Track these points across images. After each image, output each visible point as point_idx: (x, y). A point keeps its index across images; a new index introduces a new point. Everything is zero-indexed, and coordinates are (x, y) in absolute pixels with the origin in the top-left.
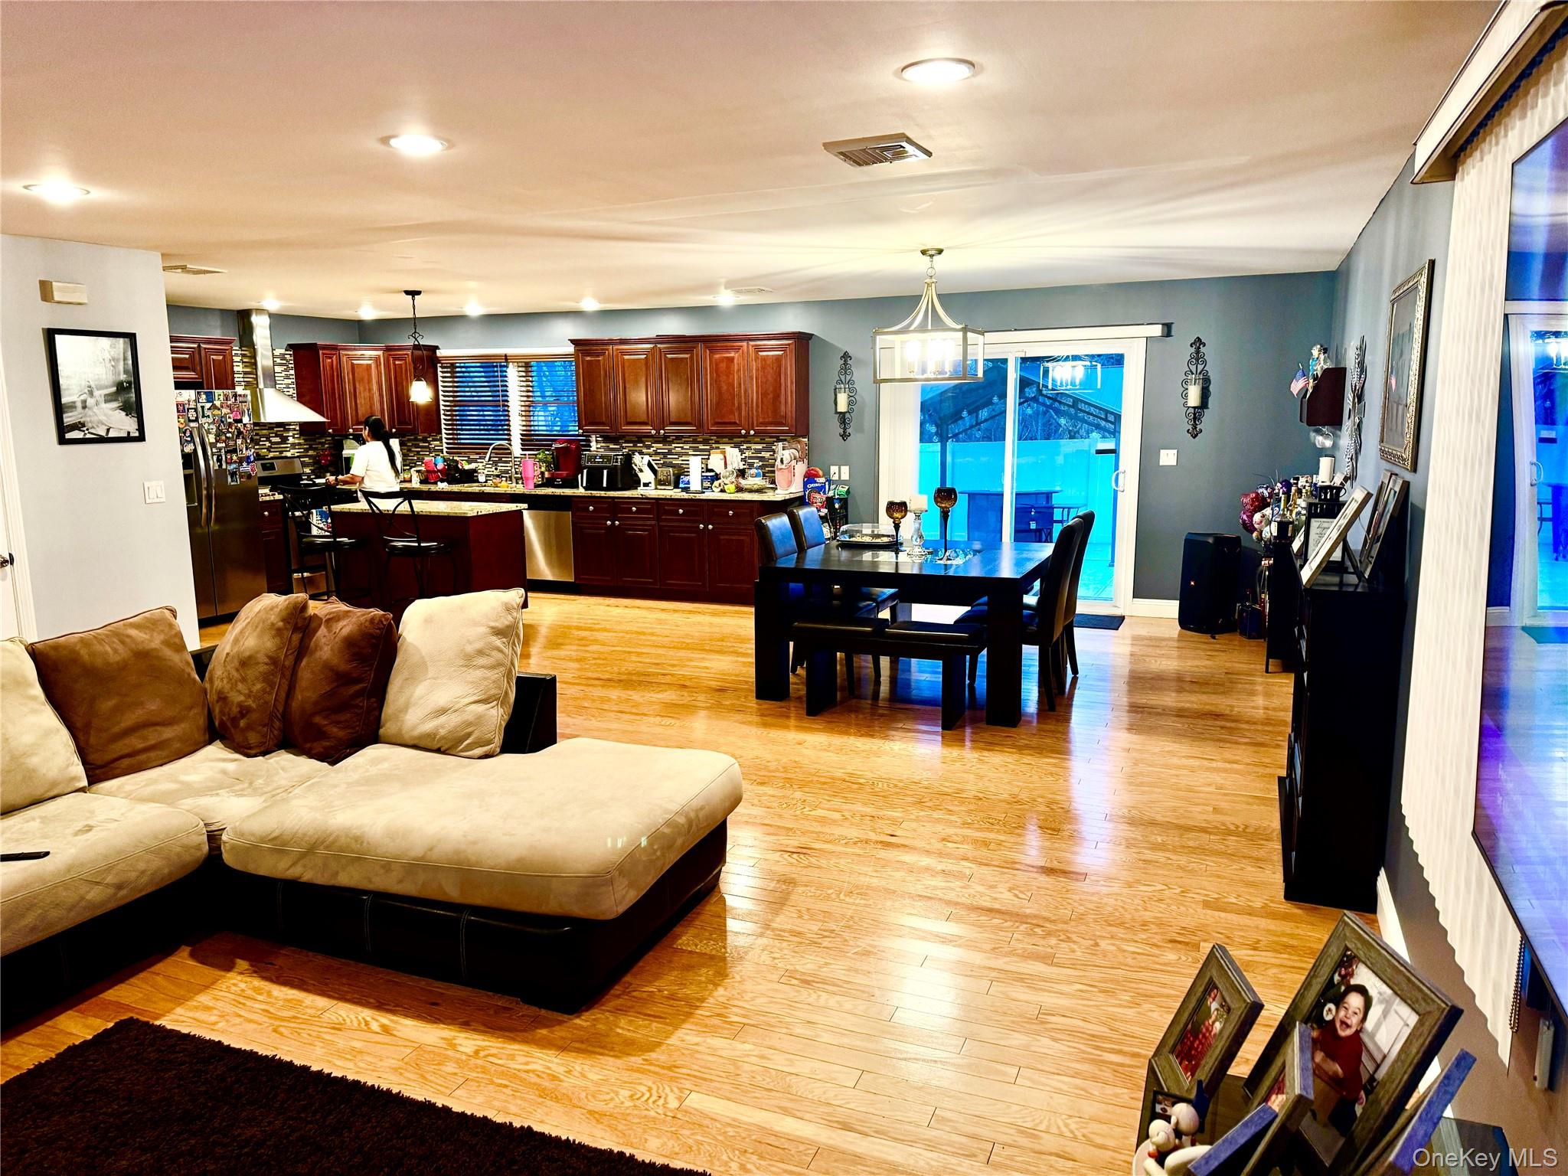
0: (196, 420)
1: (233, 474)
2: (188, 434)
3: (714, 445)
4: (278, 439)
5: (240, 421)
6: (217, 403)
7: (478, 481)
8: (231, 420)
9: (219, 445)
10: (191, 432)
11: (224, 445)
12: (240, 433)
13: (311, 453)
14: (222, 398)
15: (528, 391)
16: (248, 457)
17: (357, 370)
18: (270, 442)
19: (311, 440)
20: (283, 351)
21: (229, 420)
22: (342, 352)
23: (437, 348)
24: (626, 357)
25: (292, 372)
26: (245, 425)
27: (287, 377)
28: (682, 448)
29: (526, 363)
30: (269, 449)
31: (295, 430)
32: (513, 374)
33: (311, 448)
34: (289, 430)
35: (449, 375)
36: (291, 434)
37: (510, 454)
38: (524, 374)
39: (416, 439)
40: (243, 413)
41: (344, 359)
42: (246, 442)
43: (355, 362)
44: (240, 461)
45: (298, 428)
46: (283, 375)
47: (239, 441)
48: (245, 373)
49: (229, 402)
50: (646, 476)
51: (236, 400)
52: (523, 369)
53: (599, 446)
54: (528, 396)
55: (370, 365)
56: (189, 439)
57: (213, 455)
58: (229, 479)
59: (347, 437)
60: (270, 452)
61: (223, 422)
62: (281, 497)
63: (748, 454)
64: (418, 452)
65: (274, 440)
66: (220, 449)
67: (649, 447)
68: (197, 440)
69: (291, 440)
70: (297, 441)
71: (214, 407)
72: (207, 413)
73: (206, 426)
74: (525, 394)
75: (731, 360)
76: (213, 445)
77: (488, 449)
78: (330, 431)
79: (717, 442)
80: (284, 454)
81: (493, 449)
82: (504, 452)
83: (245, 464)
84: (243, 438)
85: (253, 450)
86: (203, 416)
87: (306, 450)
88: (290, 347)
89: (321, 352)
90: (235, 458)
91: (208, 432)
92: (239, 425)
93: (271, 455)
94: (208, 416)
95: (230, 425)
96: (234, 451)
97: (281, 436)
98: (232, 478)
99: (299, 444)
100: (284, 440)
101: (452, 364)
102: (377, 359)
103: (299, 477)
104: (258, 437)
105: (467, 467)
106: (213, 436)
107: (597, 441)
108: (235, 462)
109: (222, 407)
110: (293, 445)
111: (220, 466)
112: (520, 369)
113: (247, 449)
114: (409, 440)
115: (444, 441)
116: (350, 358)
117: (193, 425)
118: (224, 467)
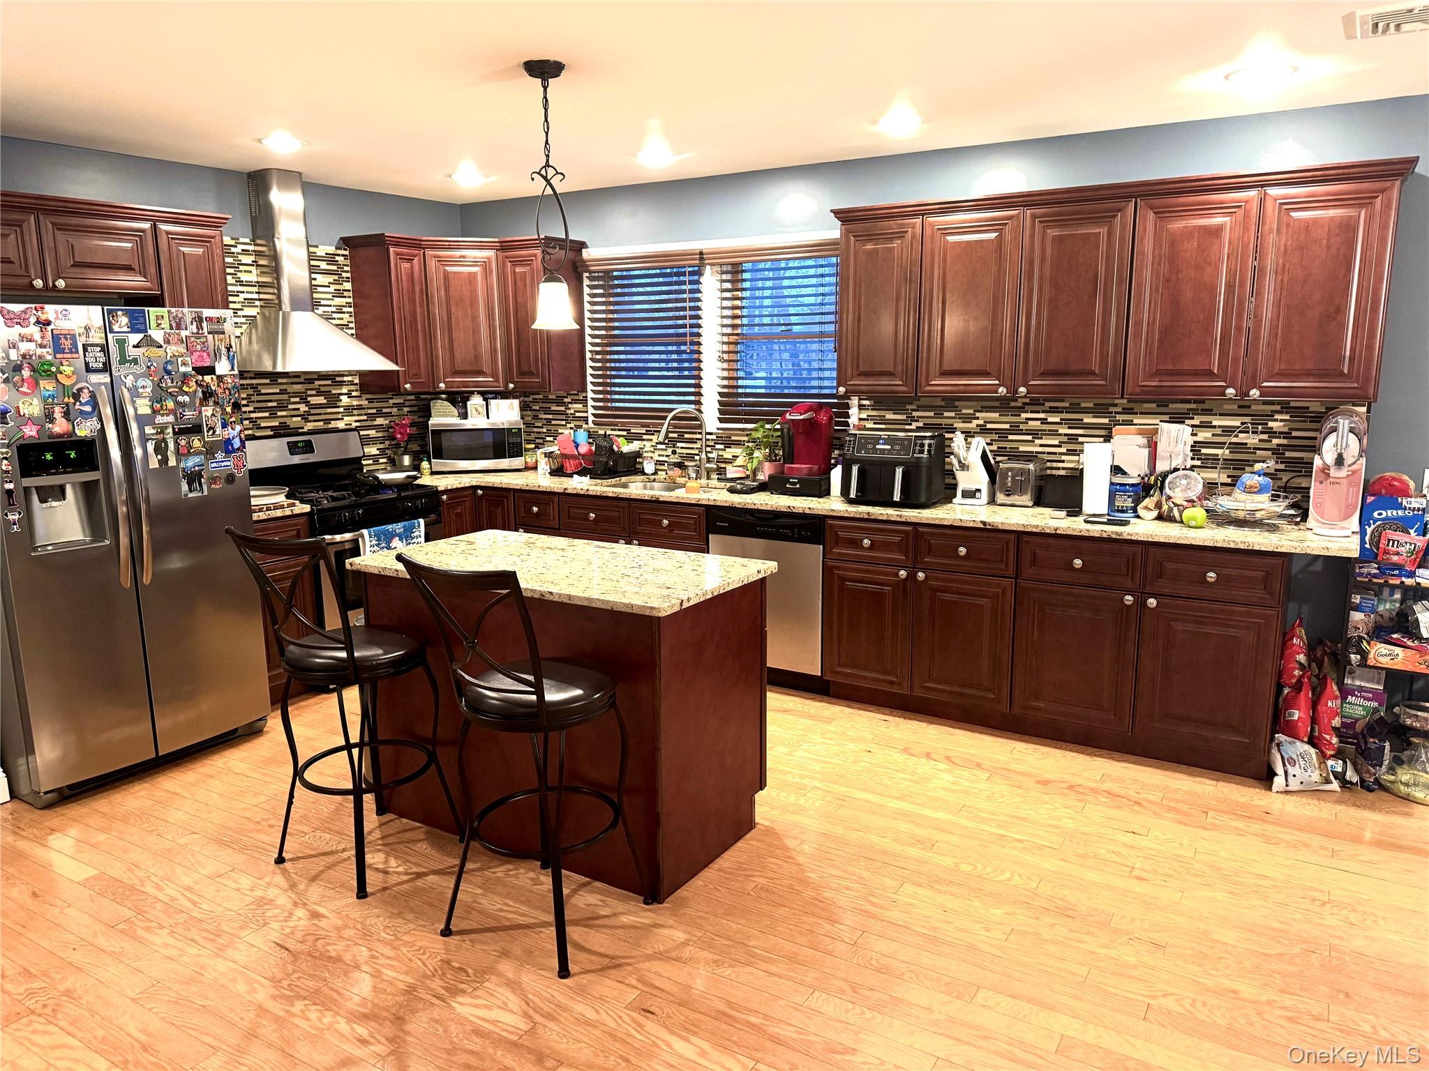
0: (107, 368)
1: (194, 478)
2: (85, 397)
3: (1119, 417)
4: (321, 400)
5: (211, 370)
6: (157, 335)
7: (643, 473)
8: (190, 369)
9: (160, 419)
10: (93, 396)
11: (171, 418)
12: (208, 395)
13: (380, 421)
14: (165, 323)
15: (735, 317)
16: (228, 442)
17: (453, 283)
18: (307, 403)
19: (379, 401)
20: (332, 250)
21: (183, 369)
22: (429, 252)
23: (582, 245)
24: (951, 238)
25: (348, 286)
26: (220, 378)
27: (338, 293)
28: (1044, 421)
29: (733, 265)
30: (305, 417)
31: (352, 383)
32: (711, 284)
33: (380, 414)
34: (341, 384)
35: (601, 291)
36: (345, 390)
37: (700, 427)
38: (728, 285)
39: (545, 400)
40: (216, 355)
41: (432, 264)
42: (224, 410)
43: (448, 269)
44: (210, 451)
45: (357, 381)
46: (332, 289)
47: (208, 411)
48: (261, 285)
49: (184, 333)
50: (974, 477)
51: (200, 327)
52: (729, 277)
53: (864, 416)
54: (734, 326)
55: (475, 274)
56: (88, 409)
57: (144, 439)
58: (185, 487)
59: (436, 395)
60: (307, 420)
61: (168, 373)
62: (306, 508)
63: (1204, 435)
64: (549, 420)
65: (314, 400)
66: (162, 429)
67: (968, 419)
68: (107, 412)
69: (345, 400)
70: (355, 403)
71: (149, 342)
72: (132, 352)
73: (129, 381)
74: (729, 322)
75: (1216, 232)
76: (142, 421)
77: (665, 418)
78: (408, 386)
79: (1127, 411)
80: (333, 424)
81: (674, 418)
82: (692, 423)
83: (220, 456)
84: (216, 403)
85: (238, 428)
86: (123, 360)
87: (372, 417)
88: (346, 242)
89: (392, 250)
90: (196, 443)
91: (135, 393)
92: (208, 378)
93: (310, 426)
94: (135, 361)
95: (185, 378)
96: (196, 429)
97: (326, 394)
98: (190, 484)
99: (360, 407)
100: (333, 401)
101: (607, 272)
102: (486, 266)
103: (356, 462)
104: (286, 397)
105: (627, 448)
106: (147, 401)
107: (861, 407)
108: (198, 453)
109: (167, 342)
110: (349, 410)
112: (725, 277)
113: (224, 426)
114: (535, 401)
115: (590, 403)
116: (440, 260)
117: (95, 378)
118: (172, 462)
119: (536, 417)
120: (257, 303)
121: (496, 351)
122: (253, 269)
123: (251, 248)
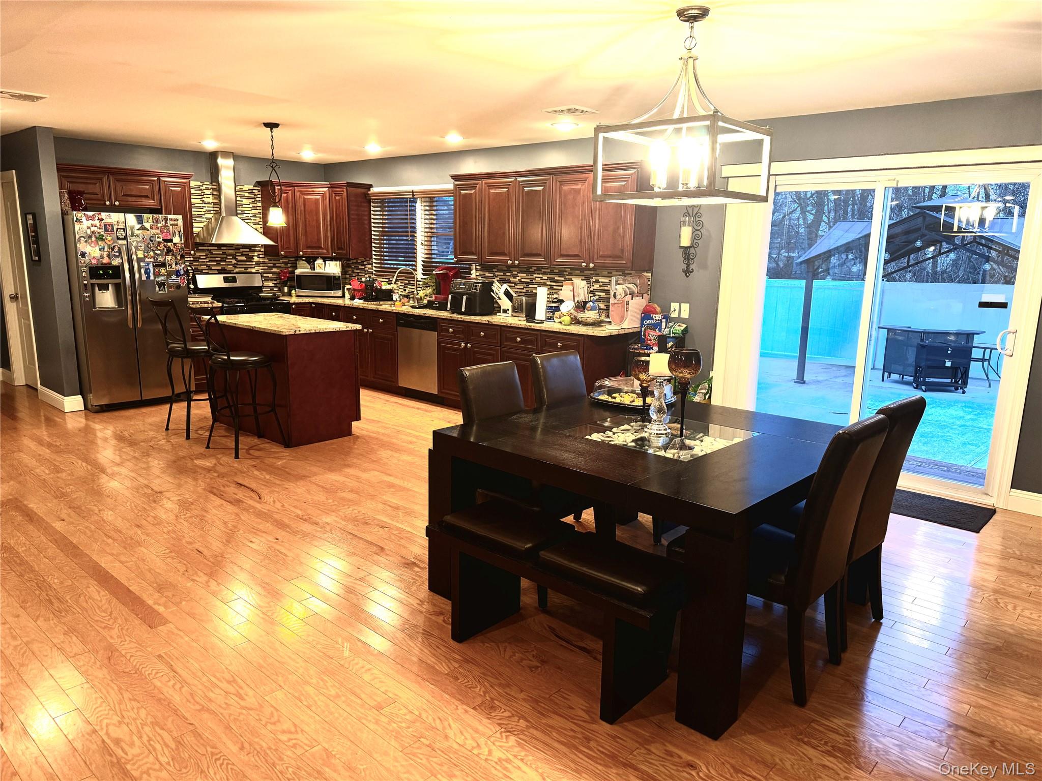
0: (125, 238)
1: (161, 285)
2: (116, 249)
3: (567, 277)
4: (243, 258)
5: (171, 241)
6: (147, 225)
7: (392, 300)
8: (161, 240)
9: (147, 260)
10: (119, 249)
11: (152, 260)
12: (169, 251)
13: (274, 270)
14: (151, 221)
15: (432, 224)
16: (178, 271)
17: (307, 203)
18: (236, 259)
19: (274, 260)
20: (251, 187)
21: (158, 240)
22: (297, 189)
23: (371, 186)
24: (492, 191)
25: (260, 204)
26: (175, 244)
27: (255, 208)
28: (541, 278)
29: (430, 198)
30: (235, 266)
31: (260, 251)
32: (420, 207)
33: (275, 266)
34: (254, 251)
35: (379, 209)
36: (256, 254)
37: (414, 277)
38: (427, 208)
39: (357, 263)
40: (174, 234)
41: (298, 194)
42: (176, 258)
43: (306, 197)
44: (169, 275)
45: (263, 250)
46: (251, 206)
47: (169, 258)
48: (214, 204)
49: (159, 225)
50: (505, 303)
51: (166, 222)
52: (427, 204)
53: (478, 274)
54: (431, 228)
55: (318, 200)
56: (117, 254)
57: (140, 268)
58: (157, 289)
59: (299, 258)
60: (236, 267)
61: (152, 241)
62: (220, 305)
63: (596, 286)
64: (358, 273)
65: (239, 258)
66: (148, 264)
67: (515, 276)
68: (125, 257)
69: (256, 259)
70: (261, 260)
71: (143, 228)
72: (136, 232)
73: (134, 244)
74: (428, 226)
75: (578, 192)
76: (139, 260)
77: (395, 272)
78: (283, 253)
79: (570, 274)
80: (249, 270)
81: (400, 272)
82: (409, 276)
83: (174, 277)
84: (173, 255)
85: (183, 266)
86: (132, 235)
87: (270, 268)
88: (259, 184)
89: (277, 187)
90: (163, 271)
91: (137, 248)
92: (169, 244)
93: (237, 270)
94: (137, 236)
95: (159, 243)
96: (163, 265)
97: (246, 256)
98: (159, 288)
99: (264, 263)
100: (250, 259)
101: (383, 199)
102: (323, 195)
103: (259, 289)
104: (225, 256)
105: (385, 286)
106: (142, 252)
107: (476, 269)
108: (164, 275)
109: (152, 228)
110: (258, 264)
111: (148, 277)
112: (425, 204)
113: (176, 264)
114: (353, 263)
115: (374, 265)
116: (302, 193)
117: (120, 242)
118: (152, 278)
119: (353, 272)
120: (212, 212)
121: (327, 237)
122: (211, 196)
123: (210, 187)
